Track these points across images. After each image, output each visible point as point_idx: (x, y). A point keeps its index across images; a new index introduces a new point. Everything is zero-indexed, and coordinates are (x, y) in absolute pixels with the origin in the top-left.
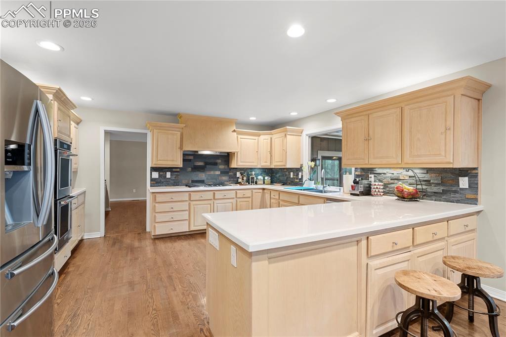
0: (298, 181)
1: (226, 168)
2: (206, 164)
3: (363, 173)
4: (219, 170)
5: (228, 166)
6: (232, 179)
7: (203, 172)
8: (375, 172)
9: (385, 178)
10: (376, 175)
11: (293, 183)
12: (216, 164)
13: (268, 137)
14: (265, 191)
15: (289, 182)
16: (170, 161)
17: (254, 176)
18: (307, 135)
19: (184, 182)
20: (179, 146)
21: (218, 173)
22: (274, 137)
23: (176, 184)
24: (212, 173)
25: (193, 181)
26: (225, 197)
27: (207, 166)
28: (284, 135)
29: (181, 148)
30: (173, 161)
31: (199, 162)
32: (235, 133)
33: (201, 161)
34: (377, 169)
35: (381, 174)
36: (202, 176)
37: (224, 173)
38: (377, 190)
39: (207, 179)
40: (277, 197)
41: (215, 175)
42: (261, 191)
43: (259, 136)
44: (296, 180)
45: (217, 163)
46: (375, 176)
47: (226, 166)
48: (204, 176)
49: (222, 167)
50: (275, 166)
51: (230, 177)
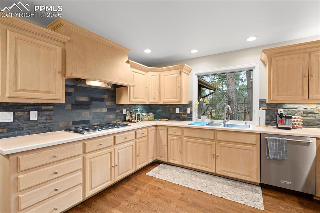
0: (186, 116)
1: (113, 104)
2: (92, 99)
3: (270, 108)
4: (106, 107)
5: (115, 102)
6: (119, 117)
7: (88, 109)
8: (284, 107)
9: (297, 112)
10: (286, 110)
11: (179, 118)
12: (102, 100)
13: (156, 74)
14: (159, 128)
15: (173, 117)
16: (42, 92)
17: (139, 113)
18: (196, 74)
19: (61, 125)
20: (60, 69)
21: (105, 110)
22: (163, 74)
23: (47, 128)
24: (98, 110)
25: (74, 123)
26: (126, 140)
27: (93, 102)
28: (179, 72)
29: (63, 72)
30: (49, 92)
31: (83, 96)
32: (129, 65)
33: (85, 96)
34: (287, 105)
35: (292, 109)
36: (86, 115)
37: (111, 110)
38: (297, 123)
39: (93, 118)
40: (180, 134)
41: (101, 113)
42: (154, 128)
43: (147, 71)
44: (183, 116)
45: (104, 99)
46: (284, 111)
47: (113, 102)
48: (89, 115)
49: (108, 103)
50: (163, 102)
51: (117, 115)
